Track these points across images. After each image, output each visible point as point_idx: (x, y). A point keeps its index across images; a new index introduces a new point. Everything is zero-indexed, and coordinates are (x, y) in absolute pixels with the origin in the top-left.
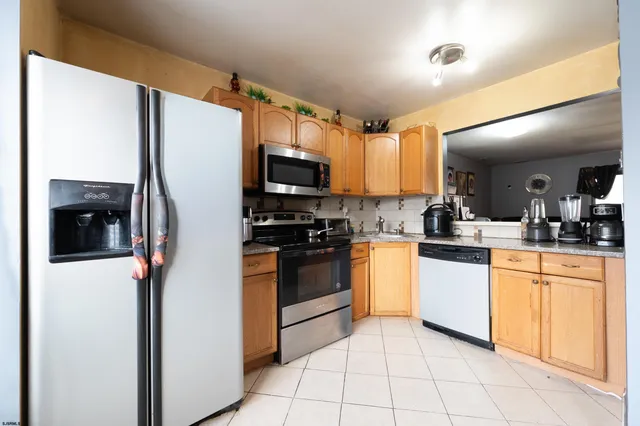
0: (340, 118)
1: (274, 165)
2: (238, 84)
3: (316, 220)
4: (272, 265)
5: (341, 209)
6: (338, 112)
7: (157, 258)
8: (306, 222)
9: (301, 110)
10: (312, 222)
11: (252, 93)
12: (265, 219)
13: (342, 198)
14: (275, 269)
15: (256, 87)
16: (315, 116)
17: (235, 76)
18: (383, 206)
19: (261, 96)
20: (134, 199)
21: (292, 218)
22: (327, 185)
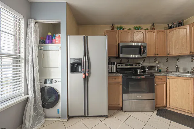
0: (154, 26)
1: (123, 49)
2: (113, 27)
3: (142, 66)
4: (120, 80)
5: (155, 62)
6: (153, 24)
7: (87, 74)
8: (137, 67)
9: (136, 28)
10: (140, 67)
11: (118, 28)
12: (122, 66)
13: (155, 58)
14: (121, 81)
15: (119, 25)
16: (142, 29)
17: (113, 24)
18: (181, 60)
19: (121, 28)
20: (82, 61)
21: (132, 65)
22: (145, 53)
